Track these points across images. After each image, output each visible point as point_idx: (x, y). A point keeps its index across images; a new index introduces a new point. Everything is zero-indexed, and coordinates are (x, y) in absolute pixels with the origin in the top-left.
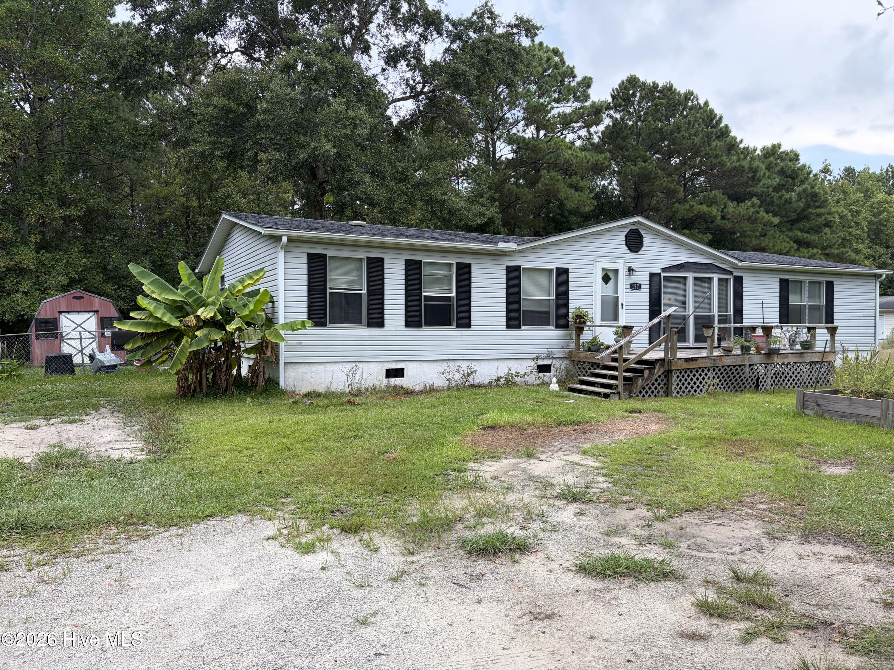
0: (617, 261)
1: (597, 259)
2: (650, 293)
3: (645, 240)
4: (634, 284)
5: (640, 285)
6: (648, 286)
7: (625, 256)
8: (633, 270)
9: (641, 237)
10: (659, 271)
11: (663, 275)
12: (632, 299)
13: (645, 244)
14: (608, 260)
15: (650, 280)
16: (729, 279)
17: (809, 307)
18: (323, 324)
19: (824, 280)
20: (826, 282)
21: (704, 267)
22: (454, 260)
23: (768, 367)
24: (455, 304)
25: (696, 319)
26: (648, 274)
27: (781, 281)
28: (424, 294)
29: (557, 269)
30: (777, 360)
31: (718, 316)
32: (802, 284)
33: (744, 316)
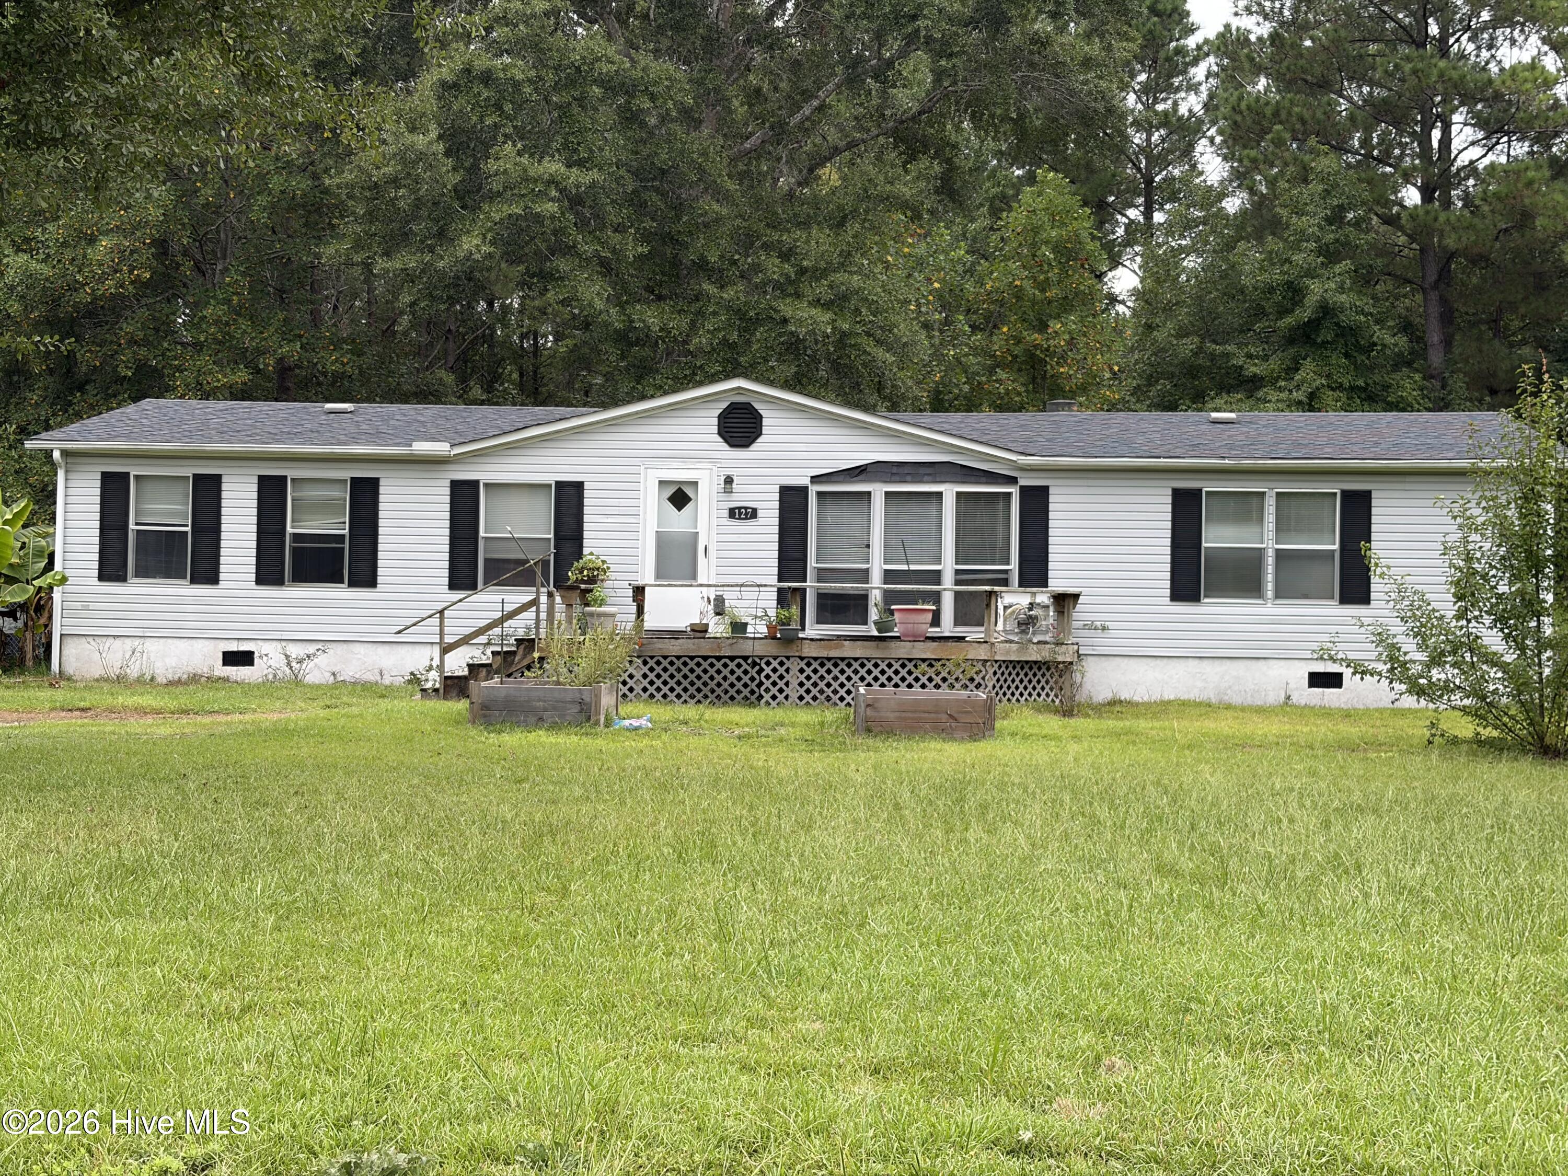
1: (649, 463)
2: (781, 526)
3: (766, 422)
4: (740, 508)
5: (755, 511)
6: (775, 513)
7: (717, 454)
9: (758, 418)
10: (806, 481)
12: (733, 538)
13: (765, 430)
14: (675, 464)
15: (780, 500)
16: (1009, 495)
17: (1280, 555)
18: (121, 578)
19: (1335, 488)
20: (1344, 493)
21: (922, 470)
22: (348, 473)
23: (788, 664)
24: (347, 546)
25: (889, 576)
26: (777, 489)
27: (1178, 495)
28: (289, 530)
29: (558, 483)
30: (810, 651)
31: (958, 572)
32: (1255, 500)
33: (1051, 574)
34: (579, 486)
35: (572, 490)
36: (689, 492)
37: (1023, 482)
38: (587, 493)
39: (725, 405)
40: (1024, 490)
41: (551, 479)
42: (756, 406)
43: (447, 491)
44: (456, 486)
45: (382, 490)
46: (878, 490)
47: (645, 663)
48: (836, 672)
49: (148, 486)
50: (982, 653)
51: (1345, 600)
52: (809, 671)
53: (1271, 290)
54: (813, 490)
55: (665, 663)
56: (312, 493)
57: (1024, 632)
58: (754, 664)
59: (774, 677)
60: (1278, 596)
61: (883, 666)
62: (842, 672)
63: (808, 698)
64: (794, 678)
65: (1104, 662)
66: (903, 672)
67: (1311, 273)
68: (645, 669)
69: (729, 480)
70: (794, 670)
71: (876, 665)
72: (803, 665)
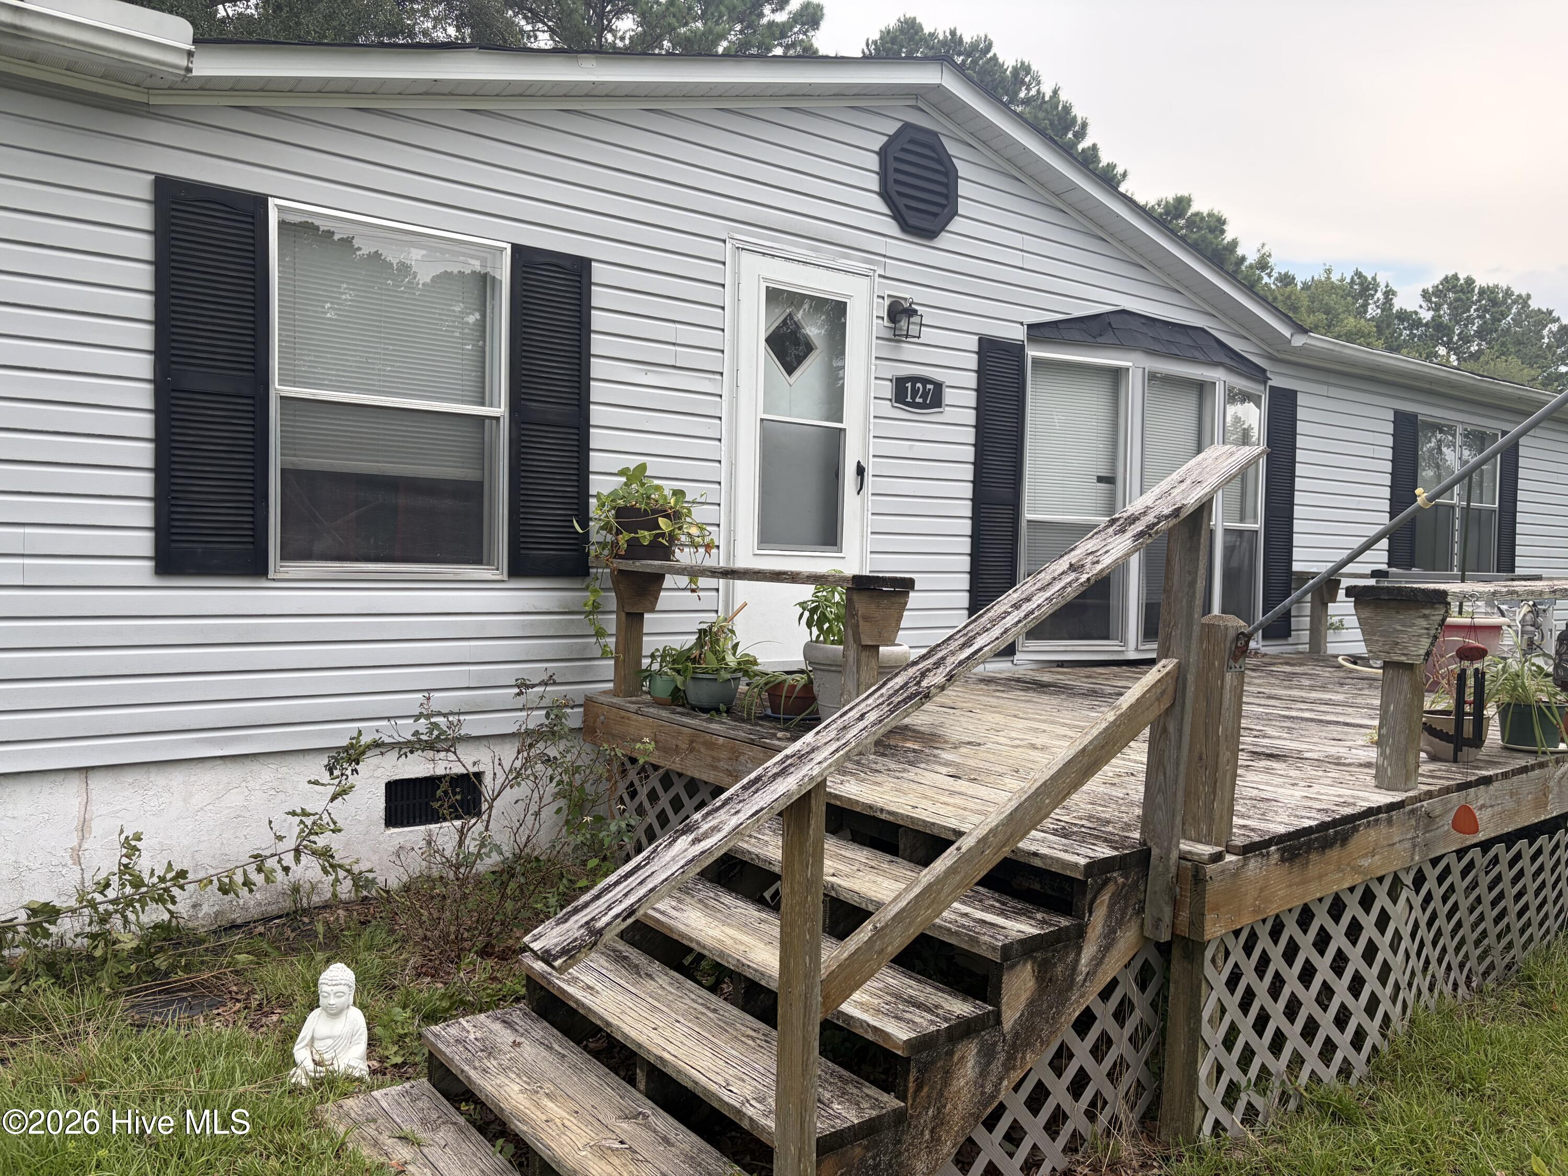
0: (842, 263)
1: (745, 236)
2: (979, 427)
3: (963, 188)
4: (914, 379)
5: (939, 386)
6: (970, 398)
7: (877, 243)
8: (911, 313)
9: (949, 177)
10: (1018, 334)
11: (1033, 353)
12: (903, 448)
13: (962, 206)
15: (981, 372)
17: (1465, 515)
19: (1499, 428)
26: (972, 343)
27: (1397, 421)
29: (520, 253)
34: (580, 270)
35: (558, 278)
36: (814, 331)
37: (1276, 381)
38: (597, 296)
39: (892, 128)
40: (1273, 394)
41: (496, 235)
42: (950, 145)
43: (142, 216)
44: (176, 202)
46: (1132, 368)
51: (1500, 570)
54: (1030, 354)
60: (1461, 566)
69: (900, 312)
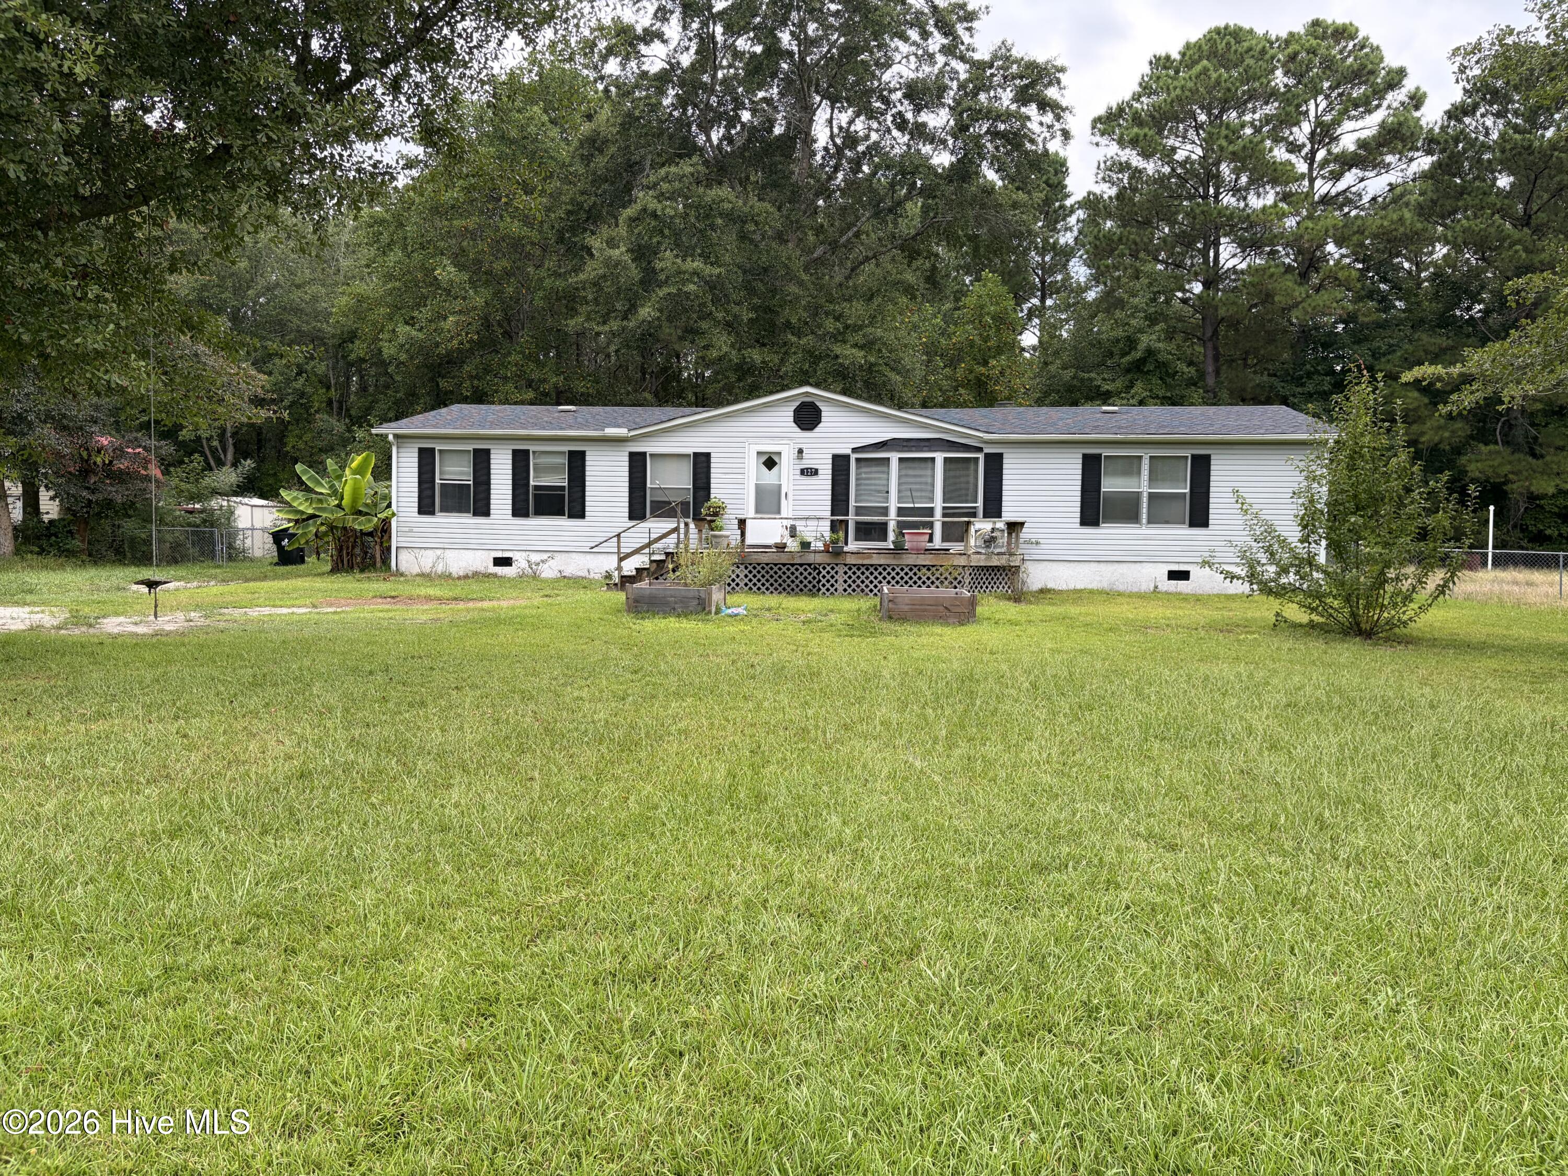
0: (781, 442)
1: (751, 440)
2: (833, 481)
3: (824, 414)
4: (807, 469)
5: (817, 470)
6: (828, 471)
7: (792, 435)
8: (804, 452)
9: (818, 413)
10: (849, 451)
12: (805, 487)
13: (823, 419)
14: (767, 441)
15: (832, 464)
16: (978, 459)
17: (1151, 496)
18: (432, 513)
19: (1188, 453)
20: (1193, 456)
21: (922, 444)
22: (566, 448)
23: (837, 569)
24: (567, 493)
25: (901, 511)
26: (830, 456)
27: (1086, 457)
28: (532, 483)
29: (695, 454)
30: (851, 560)
31: (944, 508)
32: (1135, 461)
33: (1004, 509)
34: (708, 455)
35: (703, 459)
36: (776, 459)
37: (986, 451)
38: (712, 460)
39: (797, 404)
40: (987, 456)
41: (690, 451)
42: (818, 404)
43: (627, 459)
44: (632, 455)
45: (587, 458)
46: (894, 457)
47: (746, 568)
48: (867, 573)
49: (447, 456)
50: (962, 561)
51: (1193, 524)
52: (850, 573)
53: (1118, 341)
54: (853, 457)
55: (759, 568)
56: (543, 460)
57: (988, 547)
58: (815, 569)
59: (828, 577)
60: (1149, 522)
61: (898, 570)
62: (872, 573)
63: (849, 590)
64: (840, 578)
65: (1037, 565)
66: (911, 574)
67: (1141, 331)
68: (746, 572)
69: (800, 451)
70: (841, 572)
71: (893, 569)
72: (846, 569)
